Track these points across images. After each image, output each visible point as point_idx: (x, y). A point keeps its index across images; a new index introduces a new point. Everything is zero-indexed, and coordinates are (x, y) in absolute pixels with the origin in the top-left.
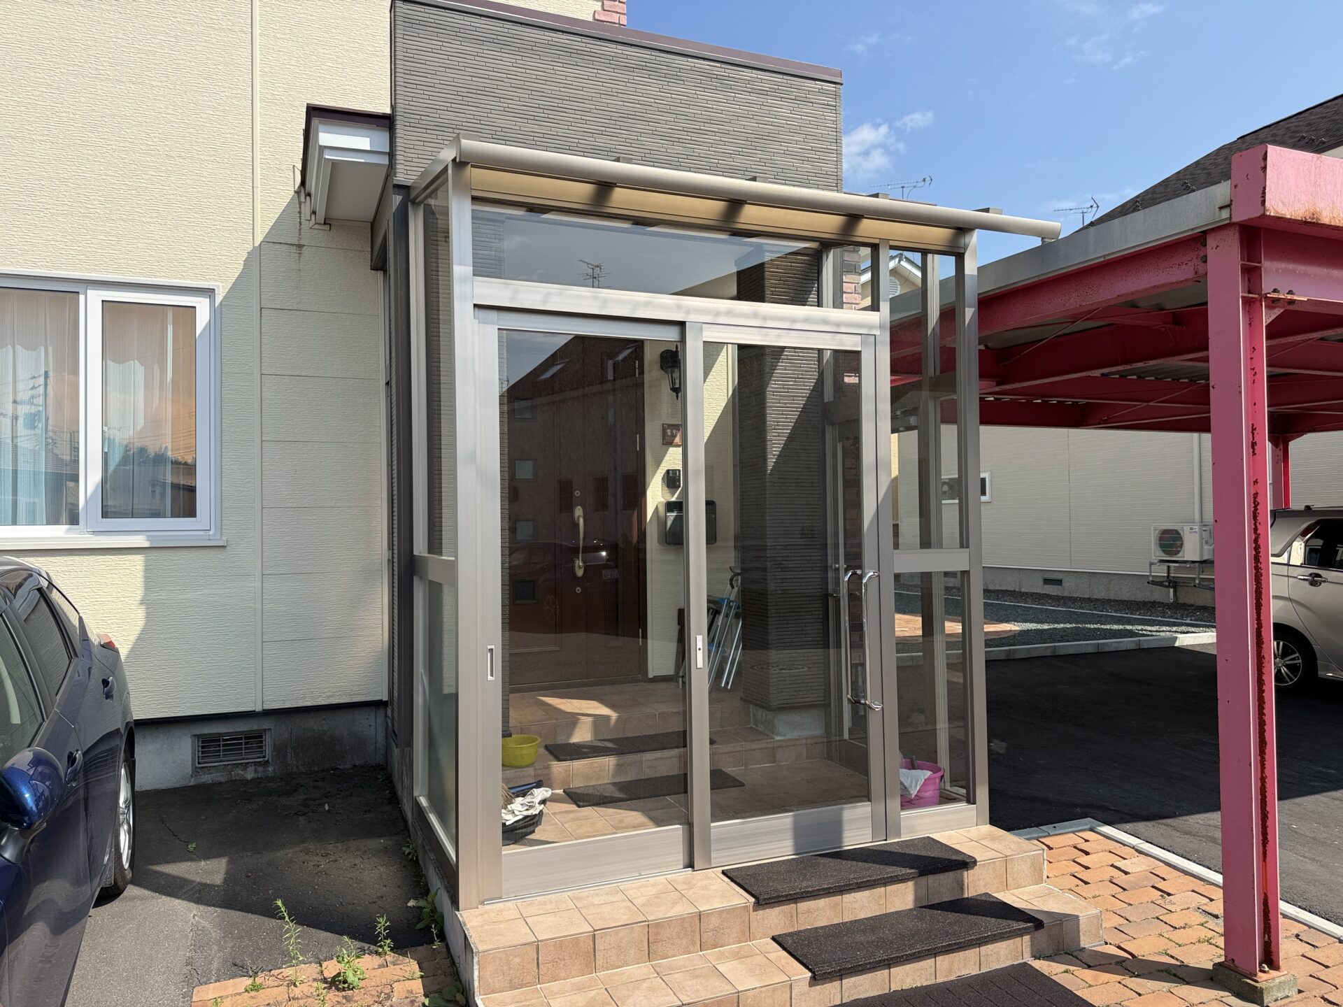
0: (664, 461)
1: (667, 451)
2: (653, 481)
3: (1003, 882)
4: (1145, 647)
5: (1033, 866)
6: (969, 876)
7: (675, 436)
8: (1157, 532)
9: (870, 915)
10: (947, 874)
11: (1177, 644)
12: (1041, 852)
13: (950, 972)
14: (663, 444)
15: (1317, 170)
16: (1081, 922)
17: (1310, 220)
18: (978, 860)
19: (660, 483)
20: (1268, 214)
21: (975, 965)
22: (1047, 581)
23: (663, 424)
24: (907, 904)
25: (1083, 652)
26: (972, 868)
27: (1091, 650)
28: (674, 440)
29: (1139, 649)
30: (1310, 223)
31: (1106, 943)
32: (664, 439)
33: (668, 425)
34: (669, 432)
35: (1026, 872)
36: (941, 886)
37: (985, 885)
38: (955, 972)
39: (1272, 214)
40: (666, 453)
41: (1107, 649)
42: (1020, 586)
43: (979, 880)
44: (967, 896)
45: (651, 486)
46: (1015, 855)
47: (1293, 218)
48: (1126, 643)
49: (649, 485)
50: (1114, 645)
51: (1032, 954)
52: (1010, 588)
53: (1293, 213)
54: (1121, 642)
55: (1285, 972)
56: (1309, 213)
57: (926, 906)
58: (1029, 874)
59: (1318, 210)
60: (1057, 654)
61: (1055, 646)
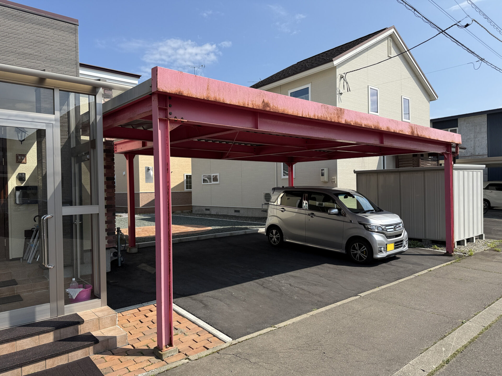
0: (17, 169)
1: (19, 165)
2: (12, 178)
3: (97, 327)
4: (248, 233)
5: (112, 320)
6: (80, 327)
7: (23, 159)
8: (264, 194)
9: (31, 347)
10: (70, 327)
11: (259, 232)
12: (116, 314)
13: (53, 364)
14: (17, 162)
15: (181, 77)
16: (117, 338)
17: (178, 94)
18: (84, 321)
19: (15, 179)
20: (159, 90)
21: (66, 360)
22: (236, 211)
23: (17, 154)
24: (50, 341)
25: (226, 236)
26: (83, 323)
27: (228, 235)
28: (22, 161)
29: (246, 234)
30: (178, 95)
31: (128, 344)
32: (17, 160)
33: (19, 155)
34: (20, 158)
35: (108, 322)
36: (68, 332)
37: (89, 329)
38: (56, 364)
39: (161, 91)
40: (18, 166)
41: (234, 235)
42: (228, 214)
43: (86, 328)
44: (80, 334)
45: (10, 180)
46: (103, 317)
47: (171, 93)
48: (241, 232)
49: (9, 179)
50: (237, 233)
51: (94, 353)
52: (225, 214)
53: (170, 91)
54: (239, 232)
55: (175, 347)
56: (178, 91)
57: (58, 341)
58: (110, 323)
59: (182, 91)
60: (216, 237)
61: (215, 234)
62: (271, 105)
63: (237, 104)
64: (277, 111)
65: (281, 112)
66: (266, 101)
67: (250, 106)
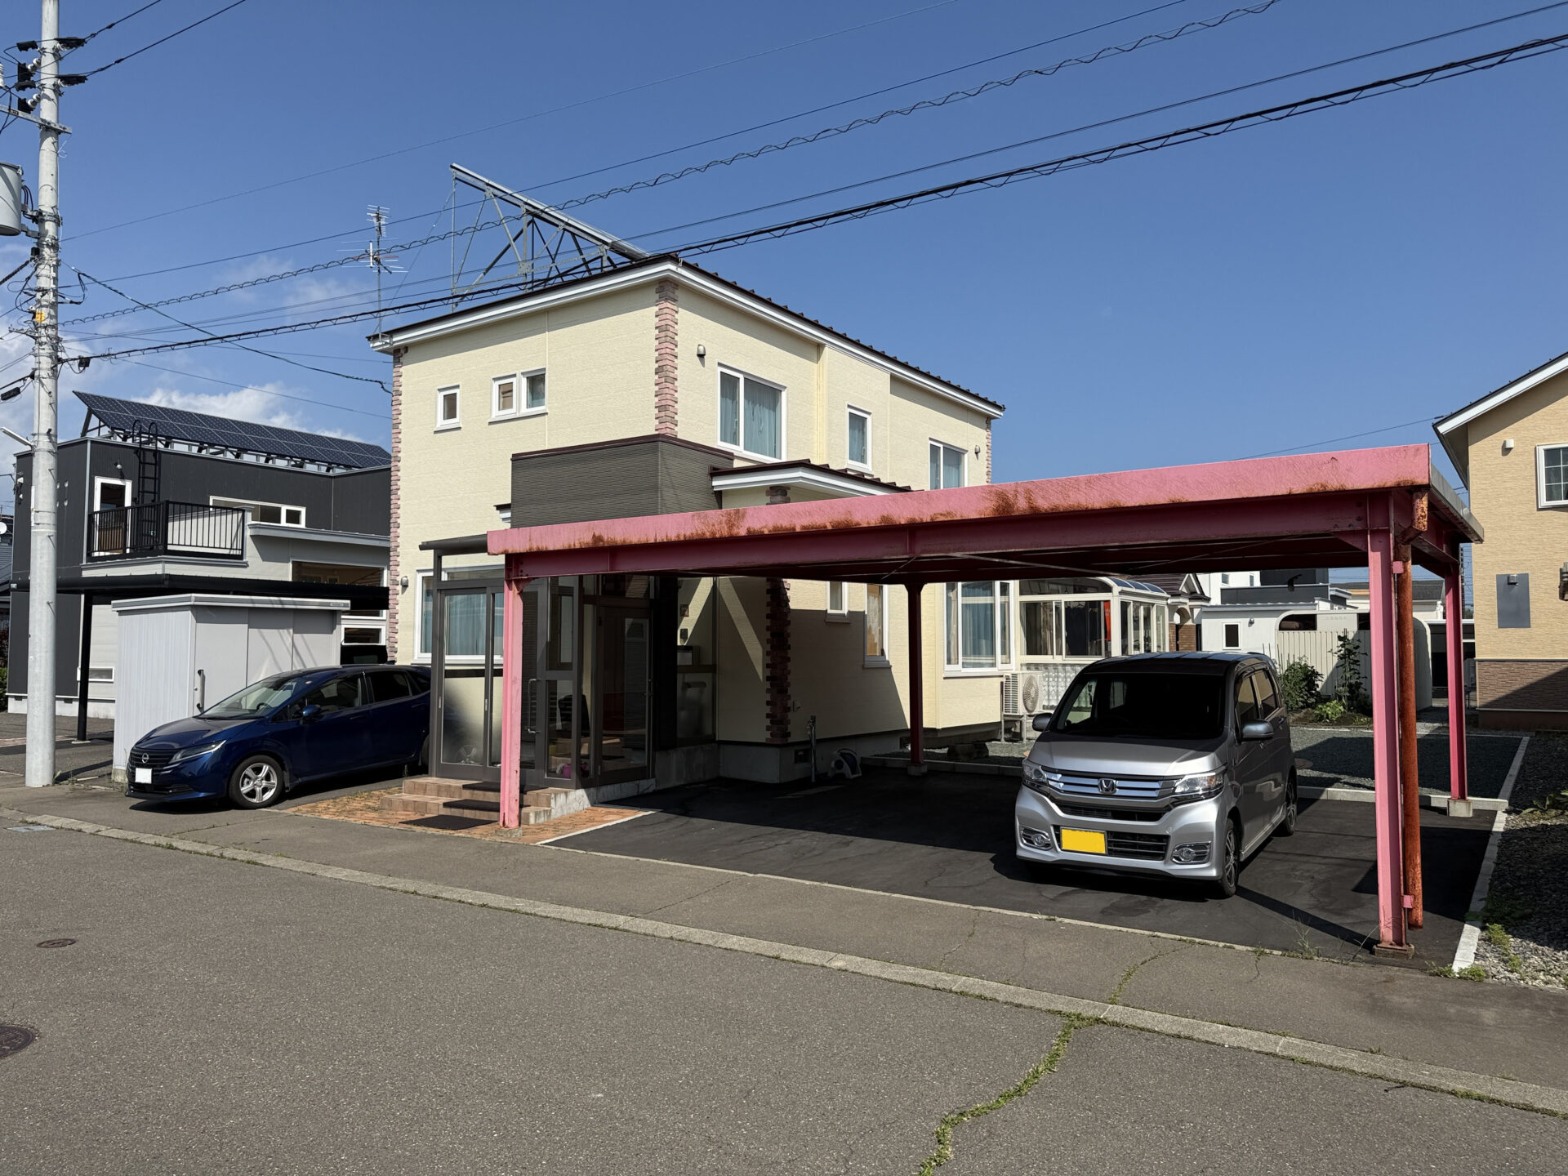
62: (605, 538)
63: (562, 548)
64: (614, 544)
65: (619, 543)
66: (597, 534)
67: (578, 546)
